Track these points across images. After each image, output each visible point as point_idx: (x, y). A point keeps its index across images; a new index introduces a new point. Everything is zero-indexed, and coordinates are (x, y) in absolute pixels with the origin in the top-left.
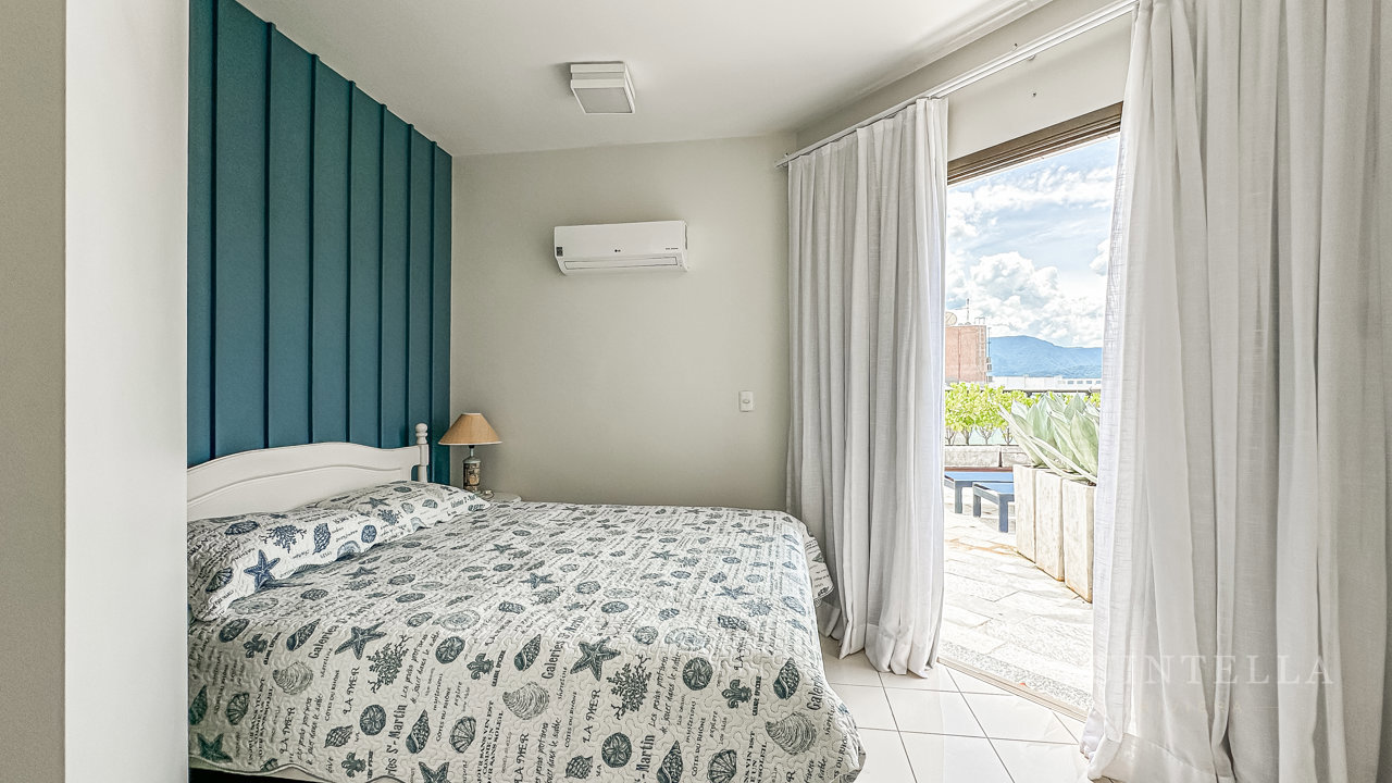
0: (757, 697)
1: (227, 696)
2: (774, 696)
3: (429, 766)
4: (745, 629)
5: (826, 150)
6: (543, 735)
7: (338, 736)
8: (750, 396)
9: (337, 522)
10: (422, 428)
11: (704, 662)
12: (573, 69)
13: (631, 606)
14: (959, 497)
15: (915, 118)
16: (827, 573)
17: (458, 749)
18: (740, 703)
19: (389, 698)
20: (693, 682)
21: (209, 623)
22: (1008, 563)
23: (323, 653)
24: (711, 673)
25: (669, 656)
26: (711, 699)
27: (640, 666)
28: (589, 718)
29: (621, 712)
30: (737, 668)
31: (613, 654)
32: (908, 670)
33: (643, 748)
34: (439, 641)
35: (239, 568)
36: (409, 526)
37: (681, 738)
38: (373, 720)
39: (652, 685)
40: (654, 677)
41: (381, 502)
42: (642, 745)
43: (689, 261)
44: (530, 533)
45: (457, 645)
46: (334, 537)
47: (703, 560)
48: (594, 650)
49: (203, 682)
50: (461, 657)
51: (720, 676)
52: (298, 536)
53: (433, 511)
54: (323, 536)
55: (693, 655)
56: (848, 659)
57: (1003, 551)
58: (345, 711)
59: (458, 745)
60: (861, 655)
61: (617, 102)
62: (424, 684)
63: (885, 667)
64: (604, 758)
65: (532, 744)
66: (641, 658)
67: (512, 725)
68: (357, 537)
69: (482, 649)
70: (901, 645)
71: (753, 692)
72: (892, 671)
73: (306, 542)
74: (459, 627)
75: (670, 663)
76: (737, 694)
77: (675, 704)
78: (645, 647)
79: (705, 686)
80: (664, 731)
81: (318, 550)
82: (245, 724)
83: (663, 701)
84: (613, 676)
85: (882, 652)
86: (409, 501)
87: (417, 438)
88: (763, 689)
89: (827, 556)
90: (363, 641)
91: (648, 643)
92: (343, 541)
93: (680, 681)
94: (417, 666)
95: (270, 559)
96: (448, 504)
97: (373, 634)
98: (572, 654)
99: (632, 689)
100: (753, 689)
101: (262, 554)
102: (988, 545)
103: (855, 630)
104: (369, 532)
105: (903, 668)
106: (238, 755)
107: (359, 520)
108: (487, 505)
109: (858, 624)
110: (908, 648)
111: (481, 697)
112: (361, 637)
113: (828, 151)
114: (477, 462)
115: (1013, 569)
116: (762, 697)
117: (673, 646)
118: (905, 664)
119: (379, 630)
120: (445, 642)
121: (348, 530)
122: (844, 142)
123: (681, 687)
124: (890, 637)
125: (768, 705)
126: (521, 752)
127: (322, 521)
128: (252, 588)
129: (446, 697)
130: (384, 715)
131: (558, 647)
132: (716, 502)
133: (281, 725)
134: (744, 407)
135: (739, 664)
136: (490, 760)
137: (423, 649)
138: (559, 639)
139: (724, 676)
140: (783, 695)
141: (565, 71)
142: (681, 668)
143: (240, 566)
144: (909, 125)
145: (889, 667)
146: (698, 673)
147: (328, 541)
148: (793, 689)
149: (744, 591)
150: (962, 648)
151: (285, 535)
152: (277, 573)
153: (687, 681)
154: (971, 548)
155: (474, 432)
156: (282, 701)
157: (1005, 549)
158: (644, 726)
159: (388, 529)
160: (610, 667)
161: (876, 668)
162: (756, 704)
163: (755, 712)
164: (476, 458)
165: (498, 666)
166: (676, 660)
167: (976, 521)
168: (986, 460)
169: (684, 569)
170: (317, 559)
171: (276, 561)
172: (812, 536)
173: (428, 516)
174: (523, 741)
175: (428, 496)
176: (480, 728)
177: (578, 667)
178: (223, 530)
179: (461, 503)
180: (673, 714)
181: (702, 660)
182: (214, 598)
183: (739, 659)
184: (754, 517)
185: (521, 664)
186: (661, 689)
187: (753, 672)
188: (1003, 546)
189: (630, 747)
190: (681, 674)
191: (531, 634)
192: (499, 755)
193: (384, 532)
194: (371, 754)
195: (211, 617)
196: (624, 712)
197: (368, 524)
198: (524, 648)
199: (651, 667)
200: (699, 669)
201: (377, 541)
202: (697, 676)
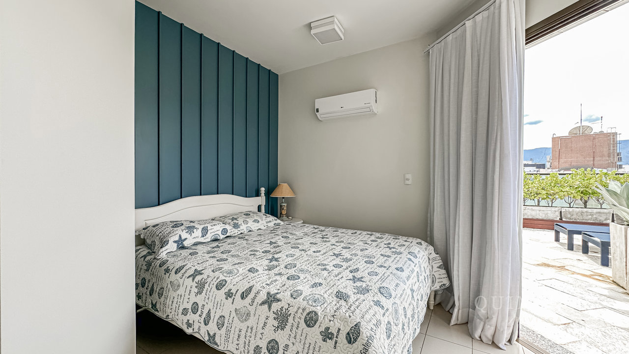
0: (337, 339)
1: (159, 288)
2: (346, 341)
3: (210, 332)
4: (345, 301)
5: (450, 37)
6: (247, 331)
7: (185, 312)
8: (409, 176)
9: (212, 226)
10: (263, 190)
11: (316, 314)
12: (312, 25)
13: (301, 278)
14: (570, 240)
15: (500, 6)
16: (446, 276)
17: (219, 328)
18: (328, 340)
19: (200, 299)
20: (308, 323)
21: (158, 259)
22: (603, 288)
23: (184, 277)
24: (317, 320)
25: (301, 307)
26: (314, 333)
27: (287, 309)
28: (263, 329)
29: (276, 330)
30: (330, 321)
31: (279, 300)
32: (493, 342)
33: (284, 350)
34: (219, 280)
35: (171, 240)
36: (245, 230)
37: (300, 350)
38: (195, 308)
39: (291, 319)
40: (292, 316)
41: (236, 219)
42: (284, 348)
43: (377, 109)
44: (289, 237)
45: (224, 283)
46: (209, 232)
47: (355, 260)
48: (271, 296)
49: (154, 281)
50: (223, 289)
51: (321, 323)
52: (195, 230)
53: (256, 224)
54: (205, 231)
55: (312, 309)
56: (455, 327)
57: (600, 278)
58: (188, 302)
59: (219, 326)
60: (464, 326)
61: (332, 36)
62: (210, 297)
63: (477, 336)
64: (267, 349)
65: (243, 333)
66: (289, 305)
67: (237, 324)
68: (219, 233)
69: (231, 287)
70: (487, 327)
71: (335, 336)
72: (481, 340)
73: (198, 233)
74: (228, 276)
75: (301, 311)
76: (327, 335)
77: (299, 332)
78: (292, 300)
79: (313, 327)
80: (293, 344)
81: (203, 236)
82: (162, 299)
83: (294, 329)
84: (275, 311)
85: (476, 329)
86: (247, 220)
87: (261, 194)
88: (340, 336)
89: (446, 266)
90: (196, 275)
91: (295, 298)
92: (213, 234)
93: (302, 321)
94: (209, 289)
95: (183, 238)
96: (264, 222)
97: (199, 273)
98: (263, 296)
99: (282, 319)
100: (335, 334)
101: (180, 236)
102: (589, 273)
103: (460, 311)
104: (225, 231)
105: (489, 340)
106: (160, 310)
107: (221, 226)
108: (282, 223)
109: (463, 308)
110: (493, 329)
111: (228, 308)
112: (196, 273)
113: (451, 38)
114: (285, 205)
115: (606, 292)
116: (339, 340)
117: (305, 302)
118: (491, 338)
119: (203, 271)
120: (220, 281)
121: (216, 230)
122: (459, 32)
123: (303, 324)
124: (481, 319)
125: (341, 345)
126: (239, 337)
127: (206, 225)
128: (175, 249)
129: (217, 305)
130: (198, 307)
131: (258, 293)
132: (383, 231)
133: (171, 303)
134: (407, 182)
135: (332, 319)
136: (228, 337)
137: (212, 283)
138: (260, 289)
139: (323, 323)
140: (350, 342)
141: (309, 26)
142: (305, 314)
143: (172, 240)
144: (497, 11)
145: (480, 337)
146: (311, 319)
147: (207, 233)
148: (355, 340)
149: (363, 280)
150: (542, 336)
151: (190, 229)
152: (186, 244)
153: (306, 321)
154: (574, 273)
155: (283, 192)
156: (172, 294)
157: (603, 278)
158: (285, 339)
159: (232, 230)
160: (276, 306)
161: (471, 336)
162: (336, 343)
163: (335, 347)
164: (285, 202)
165: (235, 296)
166: (304, 310)
167: (584, 257)
168: (601, 218)
169: (341, 264)
170: (202, 240)
171: (186, 239)
172: (437, 254)
173: (254, 226)
174: (240, 331)
175: (256, 218)
176: (226, 322)
177: (263, 303)
178: (171, 226)
179: (270, 222)
180: (298, 337)
181: (315, 312)
182: (161, 251)
183: (333, 316)
184: (400, 240)
185: (243, 297)
186: (294, 323)
187: (338, 325)
188: (600, 275)
189: (278, 347)
190: (304, 317)
191: (251, 284)
192: (232, 336)
193: (231, 231)
194: (194, 321)
195: (159, 258)
196: (278, 330)
197: (224, 227)
198: (246, 290)
199: (292, 311)
200: (312, 317)
201: (227, 235)
202: (311, 320)
